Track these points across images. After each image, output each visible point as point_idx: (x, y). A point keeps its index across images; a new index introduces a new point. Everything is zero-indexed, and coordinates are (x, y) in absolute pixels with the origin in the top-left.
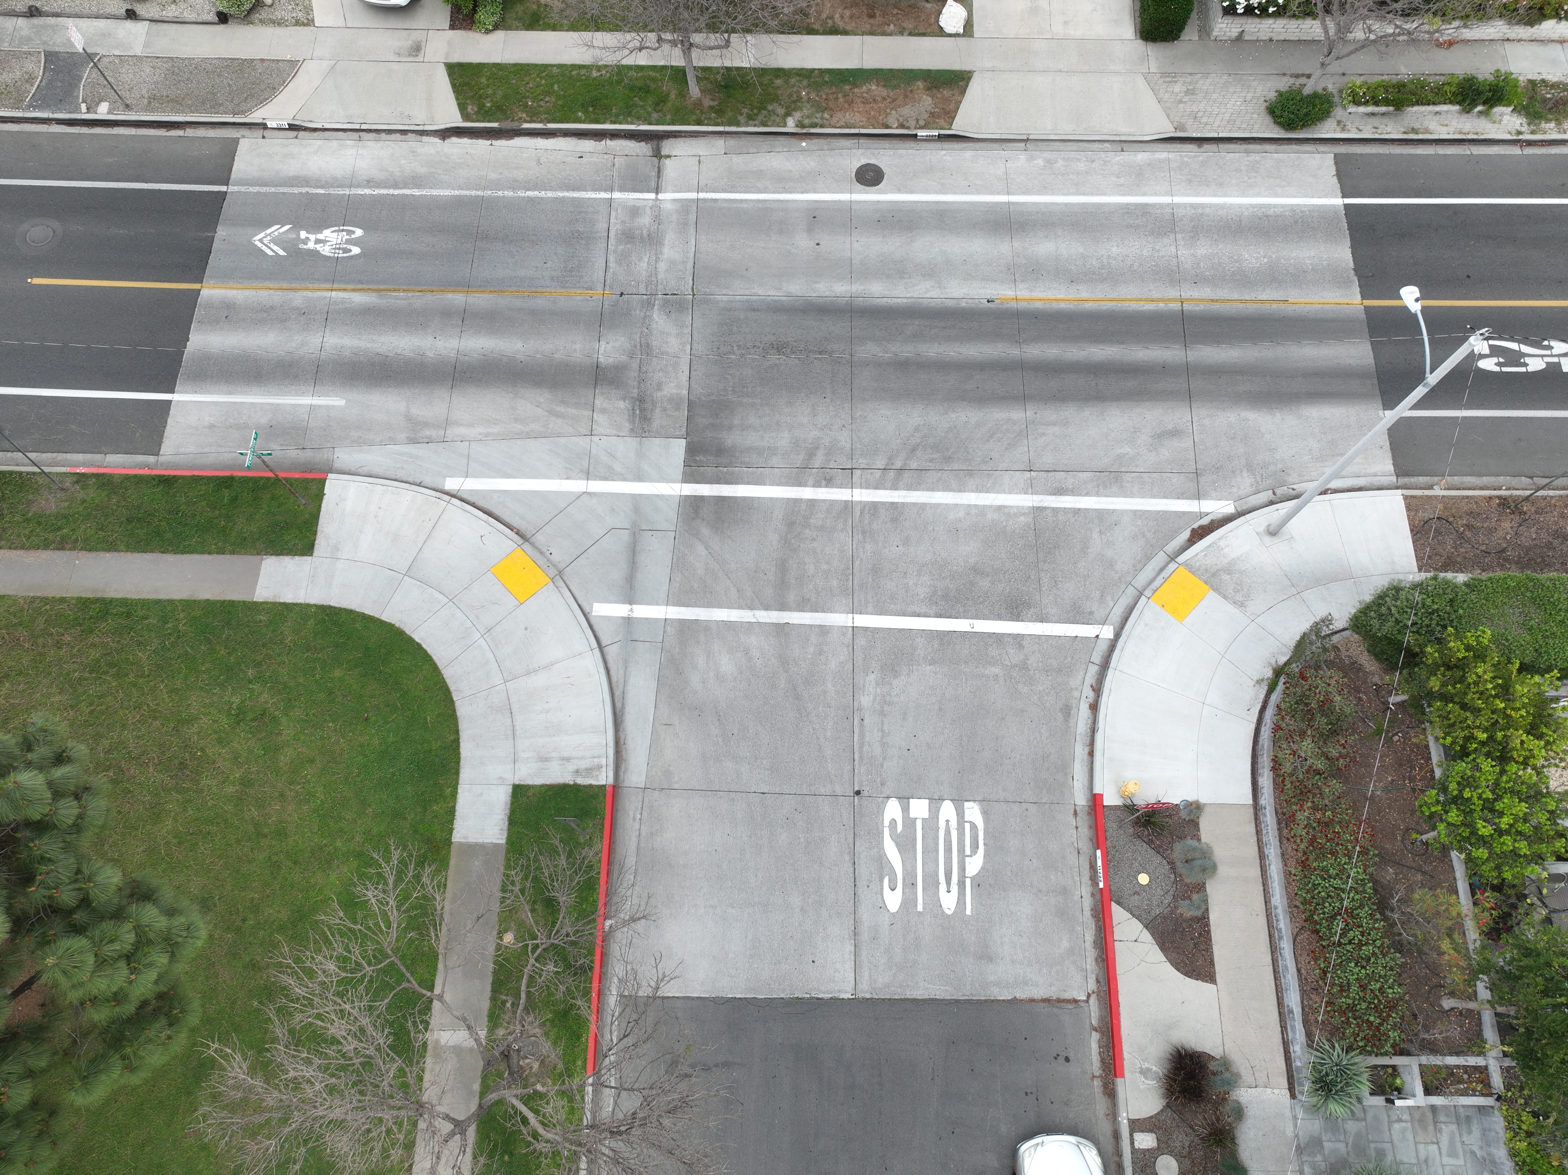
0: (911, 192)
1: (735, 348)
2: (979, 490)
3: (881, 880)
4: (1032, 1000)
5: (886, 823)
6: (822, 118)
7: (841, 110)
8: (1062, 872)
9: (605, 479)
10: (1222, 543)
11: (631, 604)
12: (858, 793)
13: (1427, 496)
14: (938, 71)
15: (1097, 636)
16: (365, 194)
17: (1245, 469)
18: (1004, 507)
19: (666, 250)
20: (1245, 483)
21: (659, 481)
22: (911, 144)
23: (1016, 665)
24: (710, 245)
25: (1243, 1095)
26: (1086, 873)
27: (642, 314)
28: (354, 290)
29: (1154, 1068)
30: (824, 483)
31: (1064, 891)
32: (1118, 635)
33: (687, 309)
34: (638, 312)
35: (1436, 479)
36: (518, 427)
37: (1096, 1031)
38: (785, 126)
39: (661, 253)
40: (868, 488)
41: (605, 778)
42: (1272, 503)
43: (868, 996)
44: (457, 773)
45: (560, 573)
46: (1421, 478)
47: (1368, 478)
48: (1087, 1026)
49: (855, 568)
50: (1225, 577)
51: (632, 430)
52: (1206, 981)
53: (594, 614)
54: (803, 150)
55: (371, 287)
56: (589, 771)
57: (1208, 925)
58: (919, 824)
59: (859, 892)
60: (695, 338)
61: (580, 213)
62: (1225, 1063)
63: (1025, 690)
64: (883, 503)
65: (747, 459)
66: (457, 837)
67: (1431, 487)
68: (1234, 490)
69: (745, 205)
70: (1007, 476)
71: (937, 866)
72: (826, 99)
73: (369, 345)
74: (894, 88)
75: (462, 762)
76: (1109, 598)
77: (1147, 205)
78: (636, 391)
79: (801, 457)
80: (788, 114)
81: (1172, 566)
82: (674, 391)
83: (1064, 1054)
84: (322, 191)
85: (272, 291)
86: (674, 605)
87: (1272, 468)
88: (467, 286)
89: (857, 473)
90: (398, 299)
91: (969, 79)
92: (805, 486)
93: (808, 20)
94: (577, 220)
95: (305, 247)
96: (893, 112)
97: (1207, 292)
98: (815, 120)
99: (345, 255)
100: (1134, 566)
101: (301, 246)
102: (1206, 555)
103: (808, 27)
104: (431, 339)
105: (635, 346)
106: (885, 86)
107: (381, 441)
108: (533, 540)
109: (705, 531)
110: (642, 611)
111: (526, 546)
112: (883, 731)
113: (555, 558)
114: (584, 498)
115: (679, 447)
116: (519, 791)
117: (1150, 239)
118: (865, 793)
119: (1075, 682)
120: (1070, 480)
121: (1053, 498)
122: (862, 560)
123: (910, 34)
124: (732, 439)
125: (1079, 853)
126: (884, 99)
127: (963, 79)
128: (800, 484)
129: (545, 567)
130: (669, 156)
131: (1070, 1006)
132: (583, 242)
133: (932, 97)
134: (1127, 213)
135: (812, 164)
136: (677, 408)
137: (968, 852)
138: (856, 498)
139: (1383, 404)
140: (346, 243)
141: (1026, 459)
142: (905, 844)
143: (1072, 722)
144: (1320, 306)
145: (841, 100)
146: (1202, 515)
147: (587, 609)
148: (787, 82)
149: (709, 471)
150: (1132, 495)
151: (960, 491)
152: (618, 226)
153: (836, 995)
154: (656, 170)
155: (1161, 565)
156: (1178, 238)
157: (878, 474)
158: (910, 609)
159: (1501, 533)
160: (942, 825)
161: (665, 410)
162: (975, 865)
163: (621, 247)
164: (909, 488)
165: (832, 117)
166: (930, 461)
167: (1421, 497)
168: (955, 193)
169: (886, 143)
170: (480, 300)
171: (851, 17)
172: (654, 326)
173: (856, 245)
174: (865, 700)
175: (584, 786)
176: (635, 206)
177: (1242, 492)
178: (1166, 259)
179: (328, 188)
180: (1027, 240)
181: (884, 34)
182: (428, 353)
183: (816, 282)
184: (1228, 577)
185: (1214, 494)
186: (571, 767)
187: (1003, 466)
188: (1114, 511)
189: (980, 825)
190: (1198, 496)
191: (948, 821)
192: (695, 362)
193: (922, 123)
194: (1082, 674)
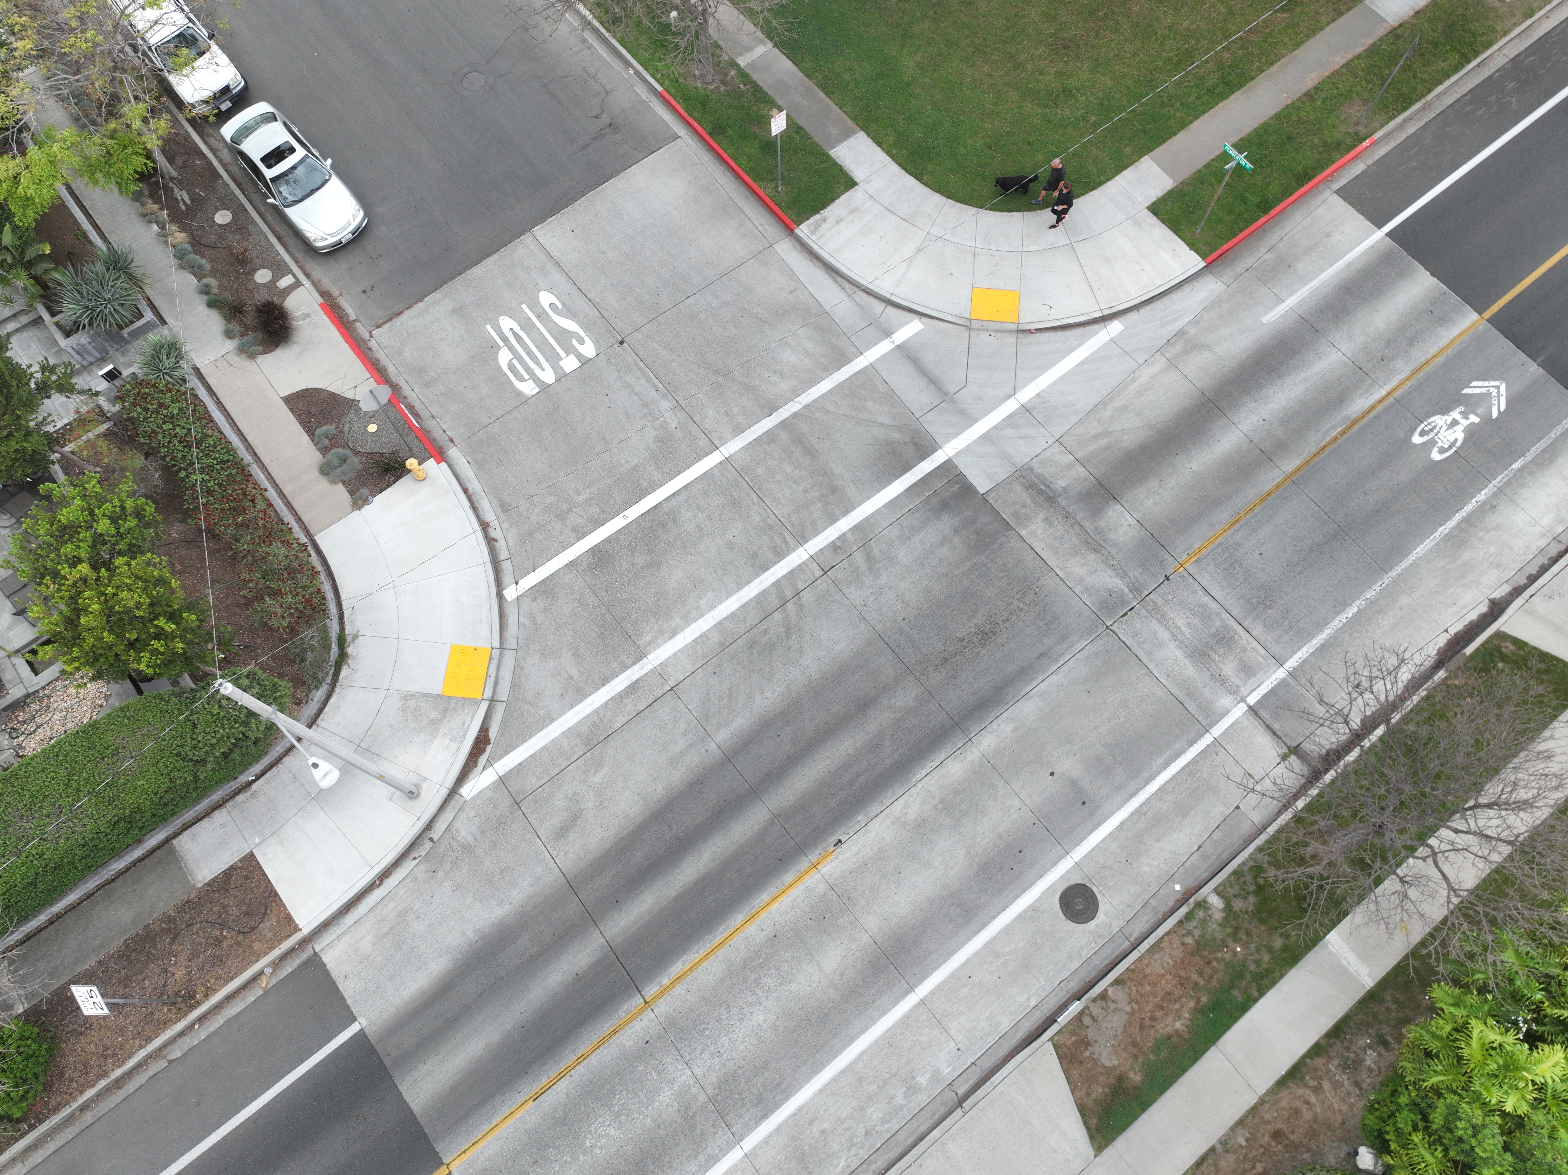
0: (1020, 917)
1: (1022, 605)
2: (704, 637)
3: (563, 304)
4: (409, 307)
5: (587, 339)
6: (1189, 933)
7: (1183, 962)
8: (436, 395)
9: (1010, 416)
10: (454, 746)
11: (898, 346)
12: (622, 343)
13: (275, 947)
14: (1135, 1118)
15: (517, 583)
16: (1479, 493)
17: (473, 844)
18: (671, 638)
19: (1178, 653)
20: (466, 830)
21: (968, 446)
22: (1074, 986)
23: (568, 513)
24: (1146, 691)
25: (230, 345)
26: (418, 407)
27: (1131, 575)
28: (1373, 407)
29: (301, 322)
30: (838, 543)
31: (428, 385)
32: (500, 596)
33: (1099, 610)
34: (1136, 573)
35: (274, 981)
36: (1118, 403)
37: (354, 321)
38: (1217, 891)
39: (1179, 647)
40: (799, 566)
41: (803, 230)
42: (429, 827)
43: (522, 237)
44: (900, 165)
45: (969, 328)
46: (290, 970)
47: (345, 929)
48: (361, 319)
49: (754, 494)
50: (434, 715)
51: (1032, 470)
52: (290, 395)
53: (917, 320)
54: (1171, 878)
55: (1365, 420)
56: (817, 226)
57: (307, 432)
58: (562, 353)
59: (573, 287)
60: (1064, 587)
61: (1291, 628)
62: (252, 356)
63: (548, 500)
64: (775, 563)
65: (918, 515)
66: (862, 137)
67: (276, 964)
68: (472, 813)
69: (1159, 761)
70: (690, 668)
71: (530, 338)
72: (1209, 963)
73: (1303, 375)
74: (1157, 1047)
75: (904, 172)
76: (527, 623)
77: (765, 1116)
78: (1063, 503)
79: (876, 551)
80: (1228, 908)
81: (488, 694)
82: (1033, 527)
83: (368, 293)
84: (1516, 466)
85: (1429, 356)
86: (865, 368)
87: (447, 866)
88: (1294, 480)
89: (818, 573)
90: (1331, 427)
91: (1092, 1138)
92: (851, 530)
93: (1336, 1062)
94: (1283, 618)
95: (1458, 410)
96: (1128, 1009)
97: (628, 1039)
98: (1194, 923)
99: (1419, 429)
100: (523, 668)
101: (1462, 408)
102: (464, 724)
103: (1327, 1052)
104: (1266, 417)
105: (1105, 541)
106: (1169, 1037)
107: (1202, 316)
108: (1014, 335)
109: (895, 436)
110: (884, 347)
111: (1013, 327)
112: (636, 394)
113: (985, 336)
114: (1010, 390)
115: (982, 485)
116: (851, 184)
117: (731, 1066)
118: (616, 346)
119: (512, 534)
120: (630, 707)
121: (634, 679)
122: (754, 504)
123: (1213, 1150)
124: (946, 523)
125: (433, 416)
126: (1154, 1019)
127: (1098, 1130)
128: (856, 528)
129: (985, 324)
130: (1284, 757)
131: (381, 321)
132: (1254, 601)
133: (1108, 1071)
134: (779, 1085)
135: (1146, 869)
136: (1015, 515)
137: (515, 362)
138: (800, 551)
139: (366, 1037)
140: (1433, 438)
141: (684, 697)
142: (564, 337)
143: (495, 502)
144: (494, 1123)
145: (1195, 977)
146: (489, 763)
147: (925, 320)
148: (1270, 949)
149: (938, 484)
150: (564, 735)
151: (719, 623)
152: (1243, 642)
153: (543, 225)
154: (1279, 733)
155: (499, 688)
156: (703, 1094)
157: (801, 586)
158: (684, 495)
159: (183, 957)
160: (546, 365)
161: (1024, 506)
162: (504, 357)
163: (1218, 623)
164: (764, 593)
165: (1183, 944)
166: (765, 630)
167: (280, 941)
168: (976, 954)
169: (1100, 962)
170: (1269, 478)
171: (1297, 1112)
172: (1109, 572)
173: (1017, 803)
174: (666, 405)
175: (812, 216)
176: (1254, 676)
177: (463, 816)
178: (698, 1051)
179: (1515, 474)
180: (858, 954)
181: (1241, 1123)
182: (1254, 404)
183: (1016, 729)
184: (432, 717)
185: (489, 794)
186: (831, 220)
187: (699, 675)
188: (572, 707)
189: (518, 385)
190: (503, 780)
191: (543, 370)
192: (1042, 565)
193: (1087, 1020)
194: (511, 544)
